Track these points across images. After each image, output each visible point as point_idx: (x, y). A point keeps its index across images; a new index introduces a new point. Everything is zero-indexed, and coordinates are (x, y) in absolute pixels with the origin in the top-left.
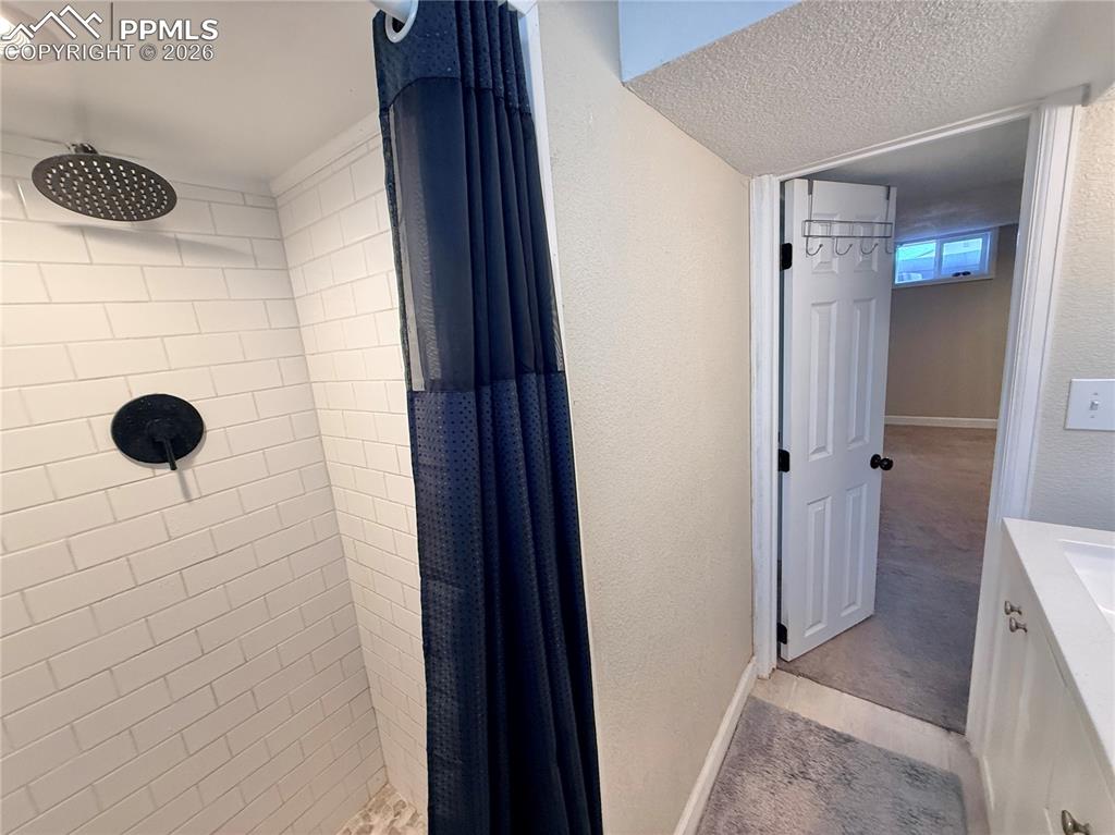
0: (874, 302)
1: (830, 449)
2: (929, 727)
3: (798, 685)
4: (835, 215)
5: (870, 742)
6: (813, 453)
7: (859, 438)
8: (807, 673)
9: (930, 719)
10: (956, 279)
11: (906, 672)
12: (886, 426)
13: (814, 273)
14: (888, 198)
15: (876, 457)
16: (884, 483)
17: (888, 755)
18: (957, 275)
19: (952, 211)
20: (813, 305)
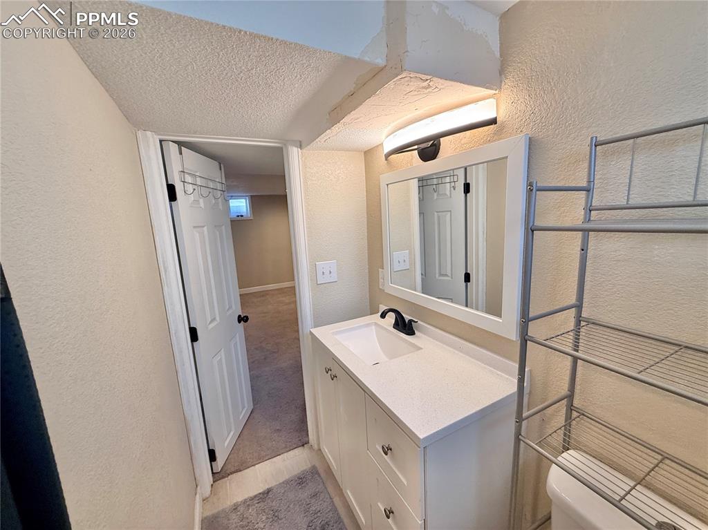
0: (224, 227)
1: (218, 319)
2: (296, 451)
3: (230, 483)
4: (196, 172)
5: (278, 483)
6: (210, 323)
7: (230, 307)
8: (233, 470)
9: (295, 446)
10: (238, 218)
11: (278, 430)
12: (240, 295)
13: (191, 207)
14: (221, 169)
15: (239, 316)
16: (245, 330)
17: (287, 482)
18: (238, 216)
19: (235, 183)
20: (194, 227)
